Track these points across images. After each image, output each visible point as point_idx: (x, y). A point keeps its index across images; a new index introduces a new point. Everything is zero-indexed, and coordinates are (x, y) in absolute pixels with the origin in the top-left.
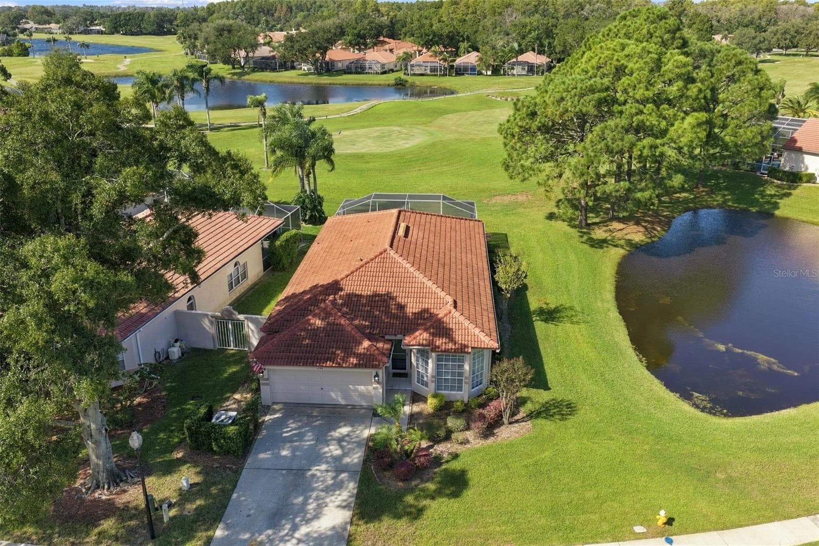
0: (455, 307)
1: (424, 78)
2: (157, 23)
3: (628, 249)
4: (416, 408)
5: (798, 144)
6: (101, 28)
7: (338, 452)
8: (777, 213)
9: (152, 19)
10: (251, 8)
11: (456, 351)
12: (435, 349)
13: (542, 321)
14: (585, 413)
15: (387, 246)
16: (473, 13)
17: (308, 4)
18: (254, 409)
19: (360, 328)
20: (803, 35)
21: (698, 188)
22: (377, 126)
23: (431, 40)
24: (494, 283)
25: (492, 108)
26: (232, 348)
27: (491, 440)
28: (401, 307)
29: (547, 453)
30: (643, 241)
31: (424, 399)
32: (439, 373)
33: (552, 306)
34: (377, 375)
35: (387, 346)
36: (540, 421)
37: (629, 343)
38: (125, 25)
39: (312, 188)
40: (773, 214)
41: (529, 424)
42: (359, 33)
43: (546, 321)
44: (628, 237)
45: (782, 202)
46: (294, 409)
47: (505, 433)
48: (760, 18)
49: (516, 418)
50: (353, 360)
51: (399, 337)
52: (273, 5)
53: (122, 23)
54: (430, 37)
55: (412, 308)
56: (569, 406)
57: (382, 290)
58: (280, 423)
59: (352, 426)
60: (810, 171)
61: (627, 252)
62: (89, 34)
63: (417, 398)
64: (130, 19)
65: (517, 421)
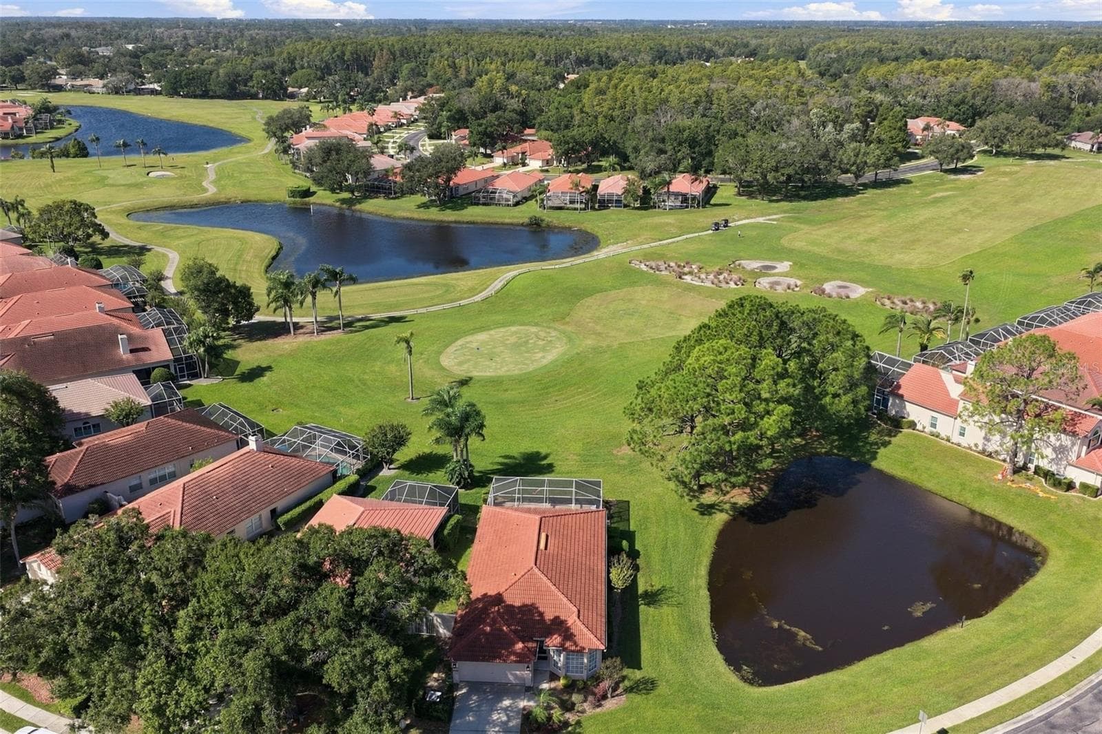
0: (579, 618)
1: (562, 214)
2: (229, 84)
3: (731, 513)
4: (553, 685)
5: (900, 392)
6: (156, 86)
7: (505, 719)
8: (875, 464)
9: (221, 79)
10: (343, 53)
11: (578, 651)
12: (565, 649)
13: (645, 605)
14: (662, 689)
15: (532, 564)
16: (621, 108)
17: (416, 48)
18: (449, 687)
19: (515, 632)
20: (1015, 134)
21: (812, 432)
22: (513, 324)
23: (572, 149)
24: (609, 581)
25: (633, 284)
26: (425, 634)
27: (598, 710)
28: (541, 614)
29: (632, 719)
30: (746, 504)
31: (558, 678)
32: (567, 663)
33: (655, 588)
34: (528, 667)
35: (535, 645)
36: (631, 695)
37: (708, 621)
38: (187, 85)
39: (465, 458)
40: (870, 465)
41: (624, 697)
42: (485, 131)
43: (648, 604)
44: (733, 500)
45: (882, 451)
46: (475, 687)
47: (610, 704)
48: (974, 97)
49: (617, 693)
50: (513, 658)
51: (542, 639)
52: (371, 50)
53: (183, 83)
54: (571, 145)
55: (549, 616)
56: (653, 683)
57: (528, 602)
58: (466, 696)
59: (512, 699)
60: (911, 418)
61: (731, 518)
62: (140, 94)
63: (554, 677)
64: (193, 78)
65: (617, 695)
